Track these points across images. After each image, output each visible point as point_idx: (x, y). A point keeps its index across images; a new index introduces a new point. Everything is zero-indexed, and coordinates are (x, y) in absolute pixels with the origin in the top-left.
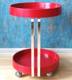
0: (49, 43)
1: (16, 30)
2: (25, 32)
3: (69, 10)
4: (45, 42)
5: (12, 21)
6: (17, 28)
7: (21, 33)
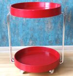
0: (47, 41)
1: (15, 29)
2: (23, 31)
3: (67, 8)
4: (43, 40)
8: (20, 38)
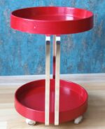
0: (66, 66)
1: (15, 48)
5: (9, 34)
6: (17, 45)
7: (22, 52)
8: (23, 63)
